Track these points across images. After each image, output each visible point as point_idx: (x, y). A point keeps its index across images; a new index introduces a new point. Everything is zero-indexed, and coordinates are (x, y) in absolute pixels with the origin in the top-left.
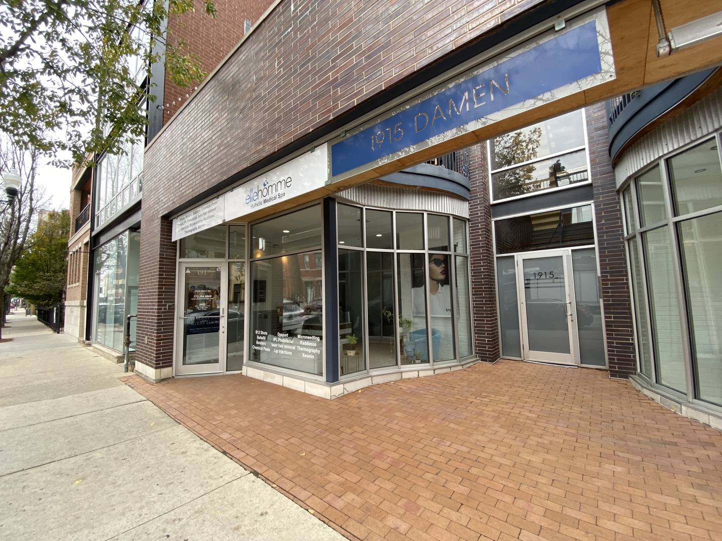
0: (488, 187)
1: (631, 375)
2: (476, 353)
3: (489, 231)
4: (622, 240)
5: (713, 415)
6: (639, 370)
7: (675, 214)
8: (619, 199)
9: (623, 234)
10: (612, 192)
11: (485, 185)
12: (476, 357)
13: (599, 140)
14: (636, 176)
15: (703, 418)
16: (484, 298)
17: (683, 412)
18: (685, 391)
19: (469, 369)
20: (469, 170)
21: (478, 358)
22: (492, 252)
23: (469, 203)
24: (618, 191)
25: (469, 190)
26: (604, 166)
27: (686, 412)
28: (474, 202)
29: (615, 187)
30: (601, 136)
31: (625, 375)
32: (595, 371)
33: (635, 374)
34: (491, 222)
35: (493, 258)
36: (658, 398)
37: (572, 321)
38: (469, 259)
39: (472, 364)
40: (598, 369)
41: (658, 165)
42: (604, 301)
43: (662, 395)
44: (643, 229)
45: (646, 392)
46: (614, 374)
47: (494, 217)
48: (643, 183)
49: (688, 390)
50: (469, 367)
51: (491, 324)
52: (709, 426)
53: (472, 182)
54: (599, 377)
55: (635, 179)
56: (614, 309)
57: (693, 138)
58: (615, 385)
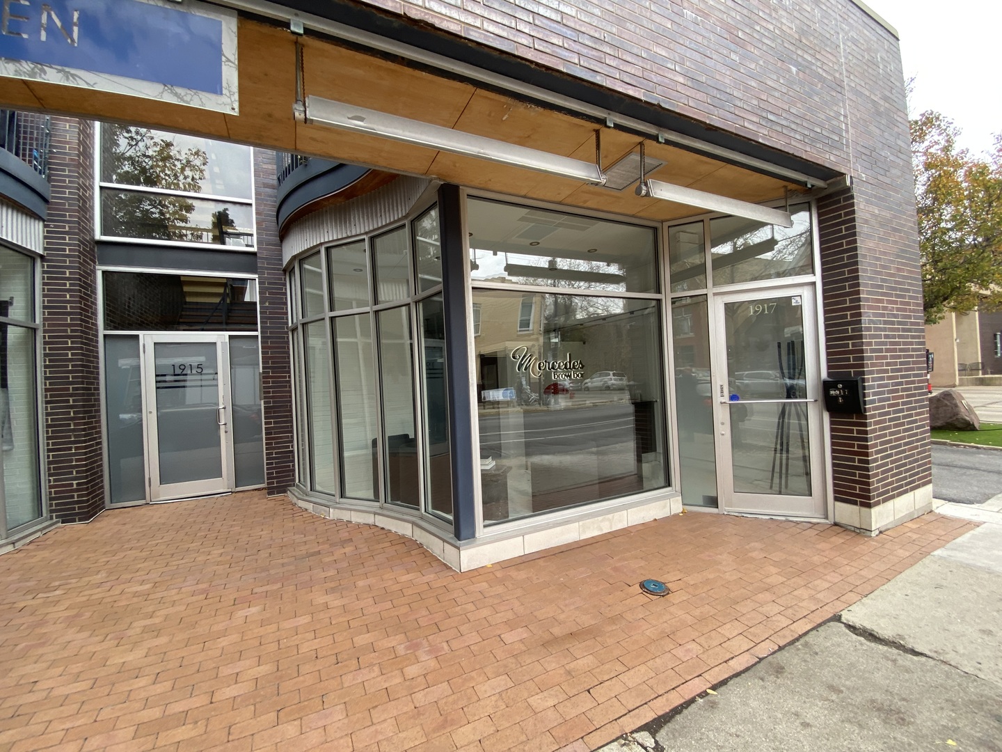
0: (92, 207)
1: (289, 488)
2: (52, 511)
3: (89, 287)
4: (286, 330)
5: (355, 510)
6: (297, 481)
7: (332, 309)
8: (285, 279)
9: (287, 323)
10: (278, 269)
11: (85, 202)
12: (51, 518)
13: (267, 201)
14: (301, 257)
15: (345, 516)
16: (71, 407)
17: (331, 515)
18: (333, 493)
19: (30, 547)
20: (50, 163)
21: (55, 520)
22: (96, 325)
23: (45, 226)
24: (285, 271)
25: (46, 201)
26: (271, 235)
27: (334, 514)
28: (56, 227)
29: (282, 265)
30: (270, 196)
31: (282, 489)
32: (252, 492)
33: (294, 486)
34: (94, 272)
35: (97, 336)
36: (310, 506)
37: (226, 432)
38: (40, 334)
39: (39, 534)
40: (256, 490)
41: (319, 252)
42: (265, 403)
43: (315, 503)
44: (305, 320)
45: (301, 504)
46: (271, 491)
47: (102, 263)
48: (307, 266)
49: (336, 491)
50: (31, 542)
51: (85, 453)
52: (351, 522)
53: (54, 186)
54: (256, 500)
55: (300, 261)
56: (275, 412)
57: (349, 234)
58: (271, 504)
